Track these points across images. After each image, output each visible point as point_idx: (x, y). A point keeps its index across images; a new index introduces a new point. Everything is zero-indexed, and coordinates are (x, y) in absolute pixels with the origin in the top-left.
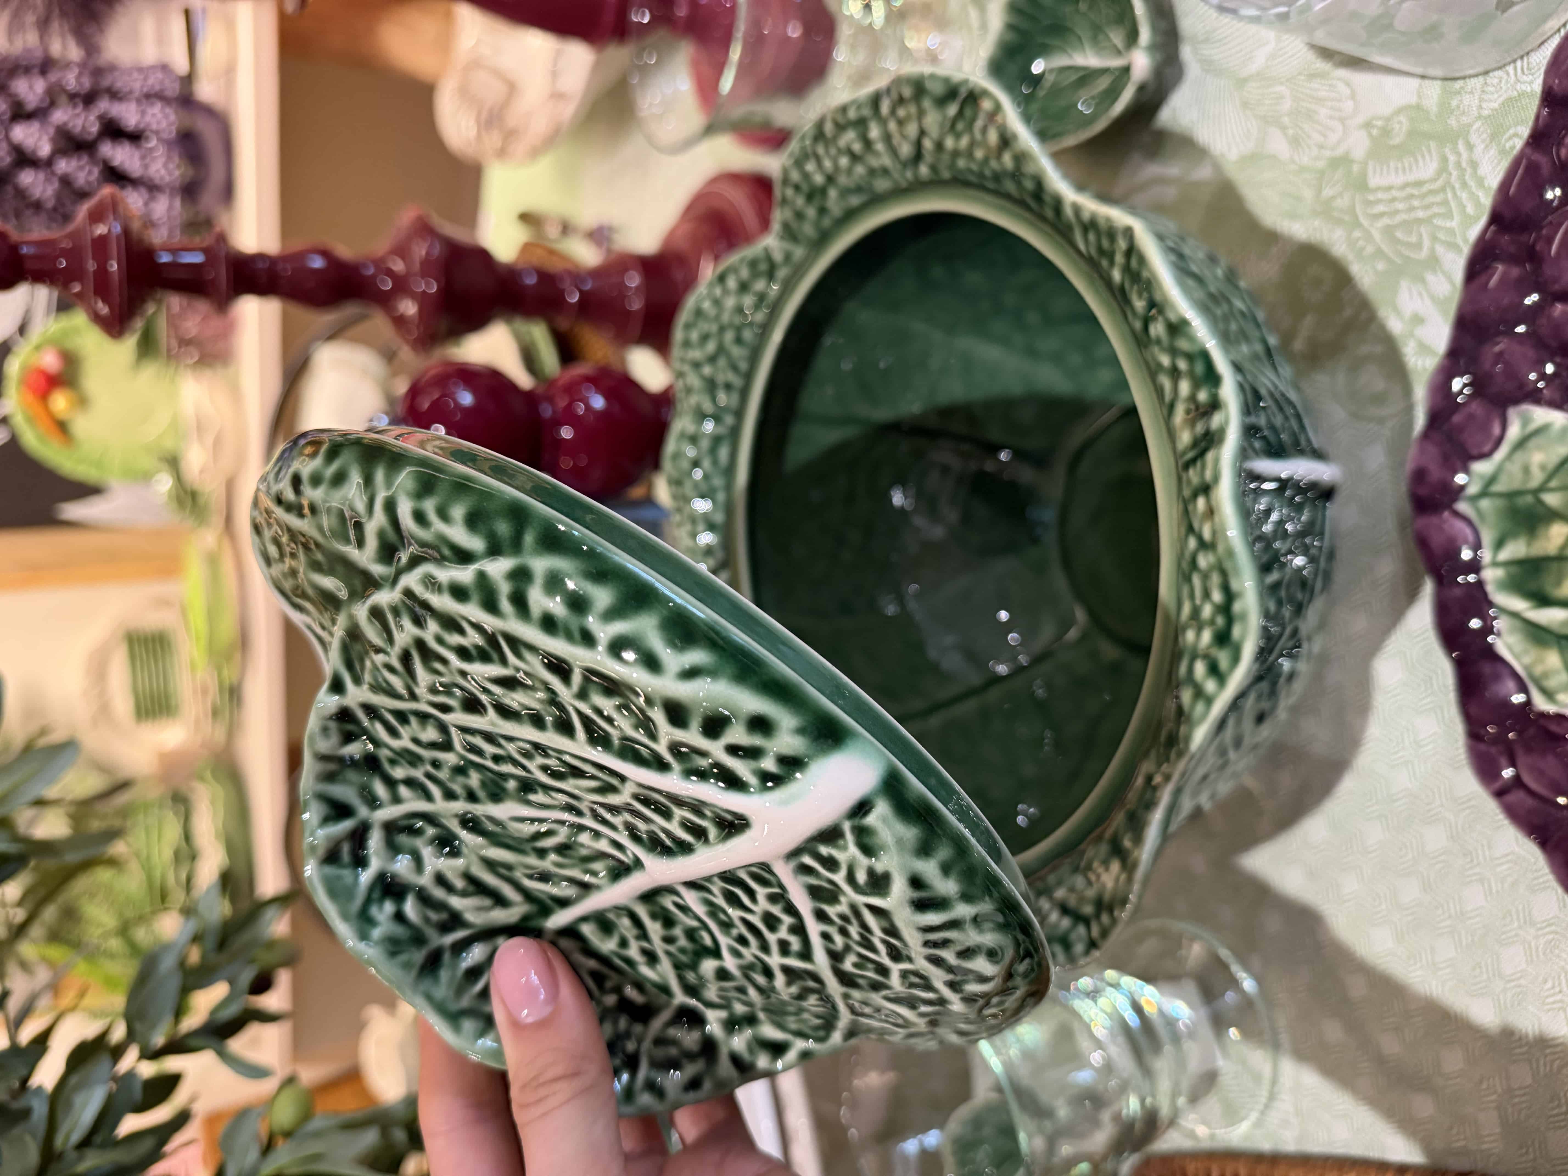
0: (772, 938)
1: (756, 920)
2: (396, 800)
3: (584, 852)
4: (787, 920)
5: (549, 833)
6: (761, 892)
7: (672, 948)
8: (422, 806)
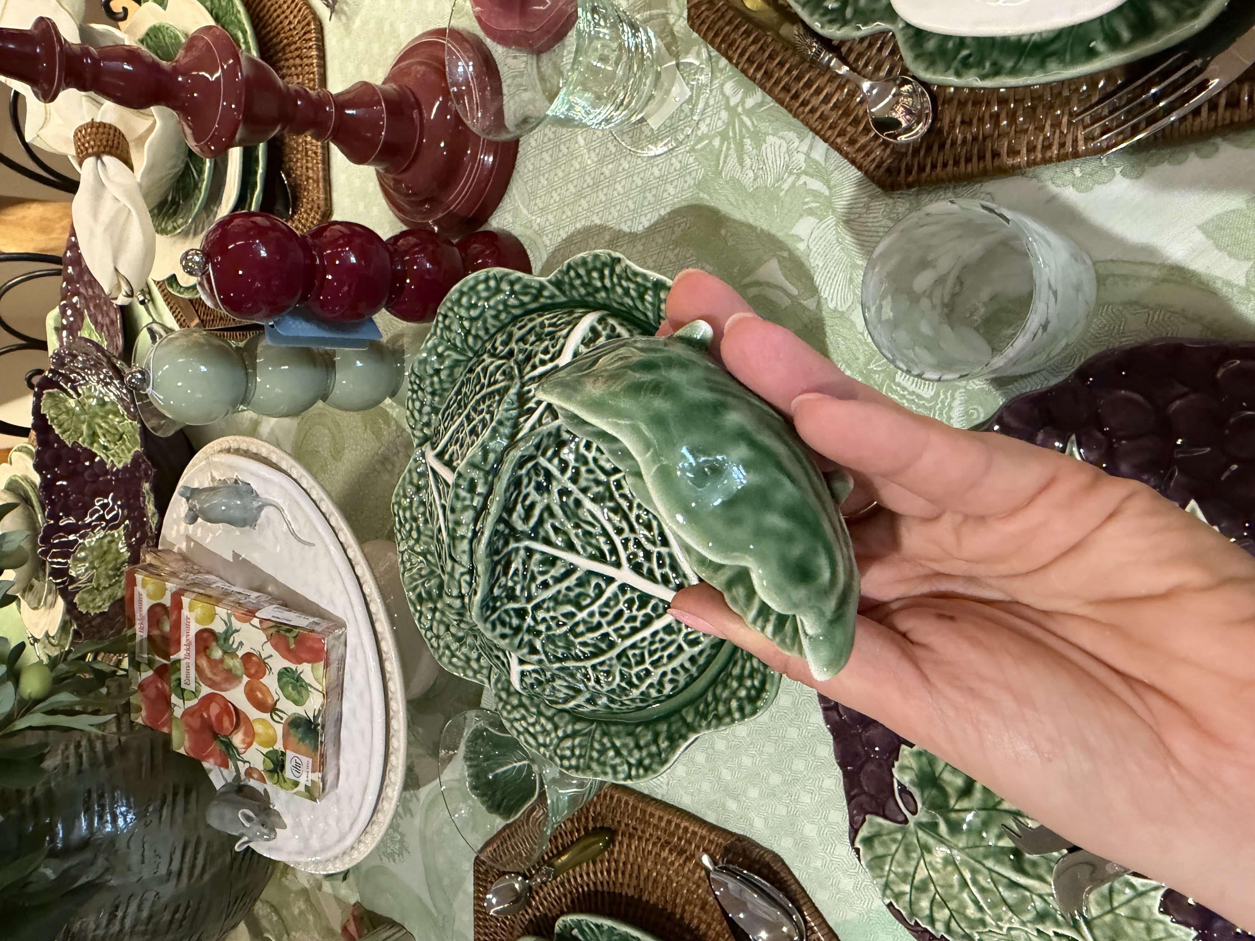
0: (621, 623)
1: (627, 613)
2: (550, 460)
3: (594, 541)
4: (638, 624)
5: (593, 526)
6: (648, 610)
7: (564, 591)
8: (556, 472)
